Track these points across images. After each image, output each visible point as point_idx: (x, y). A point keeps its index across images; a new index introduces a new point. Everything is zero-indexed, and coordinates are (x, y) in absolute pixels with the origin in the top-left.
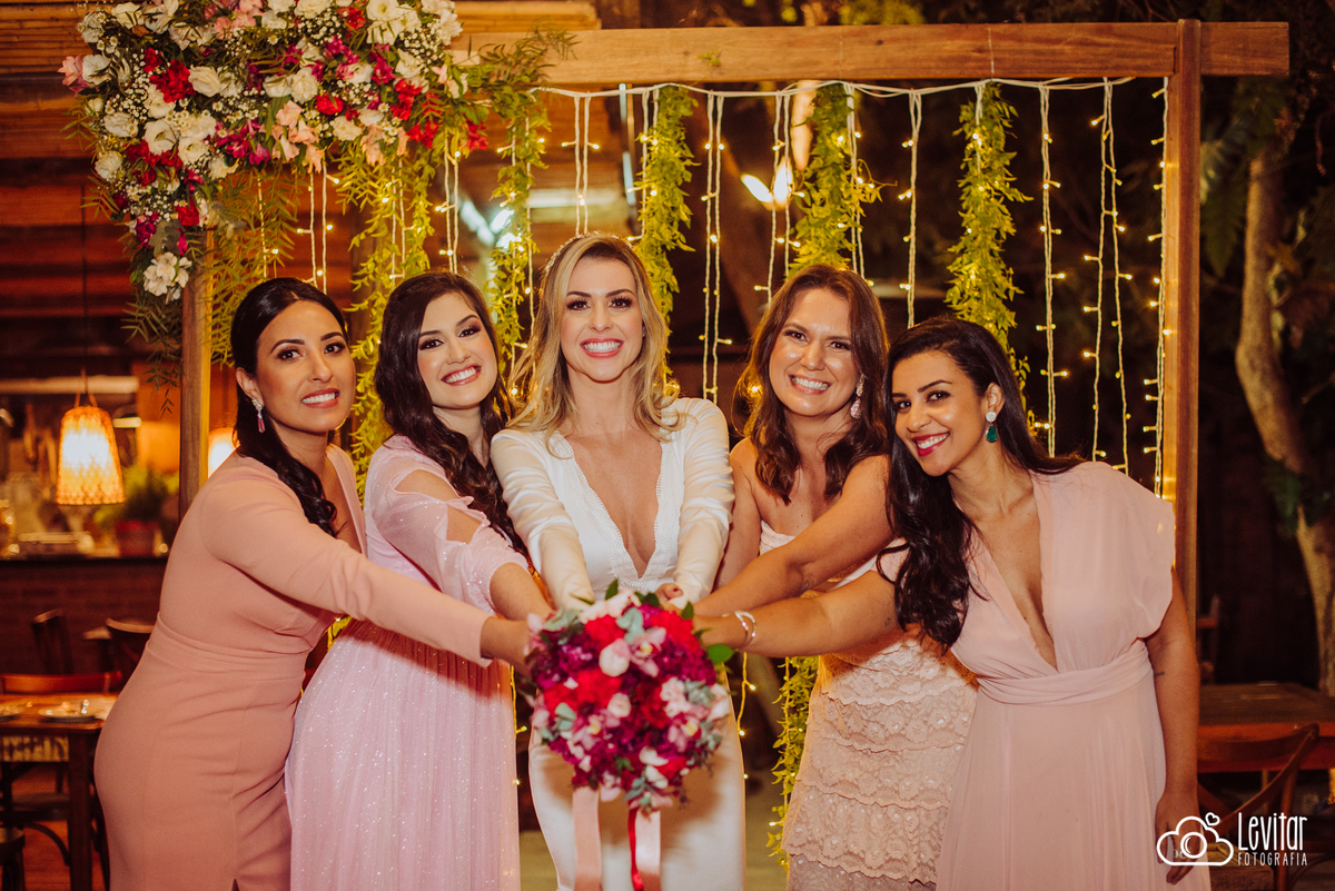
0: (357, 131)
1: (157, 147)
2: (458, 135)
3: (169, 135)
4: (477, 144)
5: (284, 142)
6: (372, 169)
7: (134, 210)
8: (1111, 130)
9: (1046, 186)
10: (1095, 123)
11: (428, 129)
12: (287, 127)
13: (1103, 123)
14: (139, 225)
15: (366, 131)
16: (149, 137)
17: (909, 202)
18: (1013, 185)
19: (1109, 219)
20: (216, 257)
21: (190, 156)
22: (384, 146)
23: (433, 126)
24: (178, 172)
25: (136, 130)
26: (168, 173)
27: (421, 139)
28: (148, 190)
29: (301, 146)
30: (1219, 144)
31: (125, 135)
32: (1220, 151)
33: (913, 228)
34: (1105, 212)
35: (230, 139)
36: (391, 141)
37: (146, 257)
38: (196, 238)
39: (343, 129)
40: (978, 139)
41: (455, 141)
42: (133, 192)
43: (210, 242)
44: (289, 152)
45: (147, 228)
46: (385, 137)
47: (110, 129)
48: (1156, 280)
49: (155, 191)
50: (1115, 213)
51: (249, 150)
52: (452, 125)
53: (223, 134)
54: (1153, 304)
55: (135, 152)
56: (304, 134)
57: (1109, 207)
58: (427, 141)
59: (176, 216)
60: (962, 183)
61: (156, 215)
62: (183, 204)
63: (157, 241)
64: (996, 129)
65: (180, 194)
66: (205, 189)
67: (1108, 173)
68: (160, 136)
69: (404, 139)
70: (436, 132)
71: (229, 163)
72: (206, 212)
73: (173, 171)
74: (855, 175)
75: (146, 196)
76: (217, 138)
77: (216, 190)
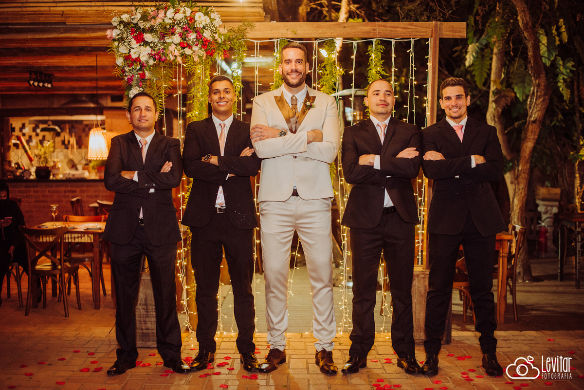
0: (192, 52)
1: (134, 56)
2: (221, 53)
3: (138, 53)
4: (226, 56)
5: (170, 55)
6: (195, 62)
7: (127, 74)
8: (413, 53)
9: (393, 70)
10: (408, 51)
11: (212, 52)
12: (171, 51)
13: (411, 51)
14: (128, 78)
15: (194, 52)
16: (132, 53)
17: (352, 74)
18: (383, 70)
19: (412, 80)
20: (150, 87)
21: (143, 59)
22: (199, 57)
23: (214, 51)
24: (140, 64)
25: (128, 52)
26: (137, 63)
27: (210, 54)
28: (131, 68)
29: (176, 56)
30: (477, 44)
31: (125, 52)
32: (477, 47)
33: (353, 82)
34: (411, 78)
35: (155, 55)
36: (201, 55)
37: (130, 87)
38: (144, 82)
39: (187, 51)
40: (373, 56)
41: (220, 55)
42: (127, 69)
43: (148, 83)
44: (172, 58)
45: (130, 80)
46: (200, 54)
47: (120, 50)
48: (425, 98)
49: (133, 68)
50: (414, 78)
51: (160, 57)
52: (219, 50)
53: (153, 53)
54: (425, 105)
55: (127, 58)
56: (177, 53)
57: (412, 76)
58: (212, 55)
59: (139, 76)
60: (368, 69)
61: (133, 76)
62: (141, 72)
63: (134, 83)
64: (378, 53)
65: (140, 70)
66: (147, 68)
67: (412, 66)
68: (135, 53)
69: (205, 55)
70: (215, 52)
71: (154, 61)
72: (148, 75)
73: (138, 63)
74: (337, 66)
75: (130, 70)
76: (151, 54)
77: (150, 68)
